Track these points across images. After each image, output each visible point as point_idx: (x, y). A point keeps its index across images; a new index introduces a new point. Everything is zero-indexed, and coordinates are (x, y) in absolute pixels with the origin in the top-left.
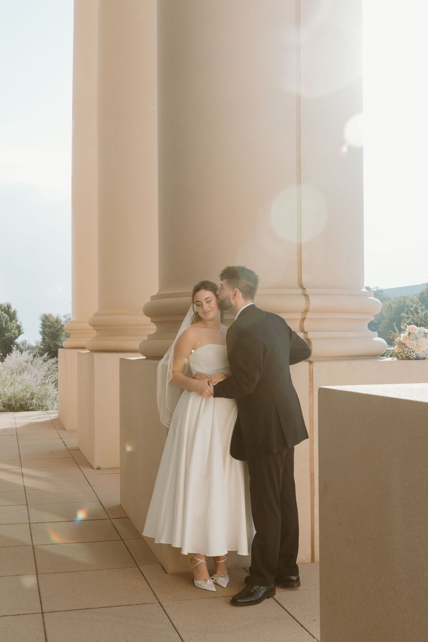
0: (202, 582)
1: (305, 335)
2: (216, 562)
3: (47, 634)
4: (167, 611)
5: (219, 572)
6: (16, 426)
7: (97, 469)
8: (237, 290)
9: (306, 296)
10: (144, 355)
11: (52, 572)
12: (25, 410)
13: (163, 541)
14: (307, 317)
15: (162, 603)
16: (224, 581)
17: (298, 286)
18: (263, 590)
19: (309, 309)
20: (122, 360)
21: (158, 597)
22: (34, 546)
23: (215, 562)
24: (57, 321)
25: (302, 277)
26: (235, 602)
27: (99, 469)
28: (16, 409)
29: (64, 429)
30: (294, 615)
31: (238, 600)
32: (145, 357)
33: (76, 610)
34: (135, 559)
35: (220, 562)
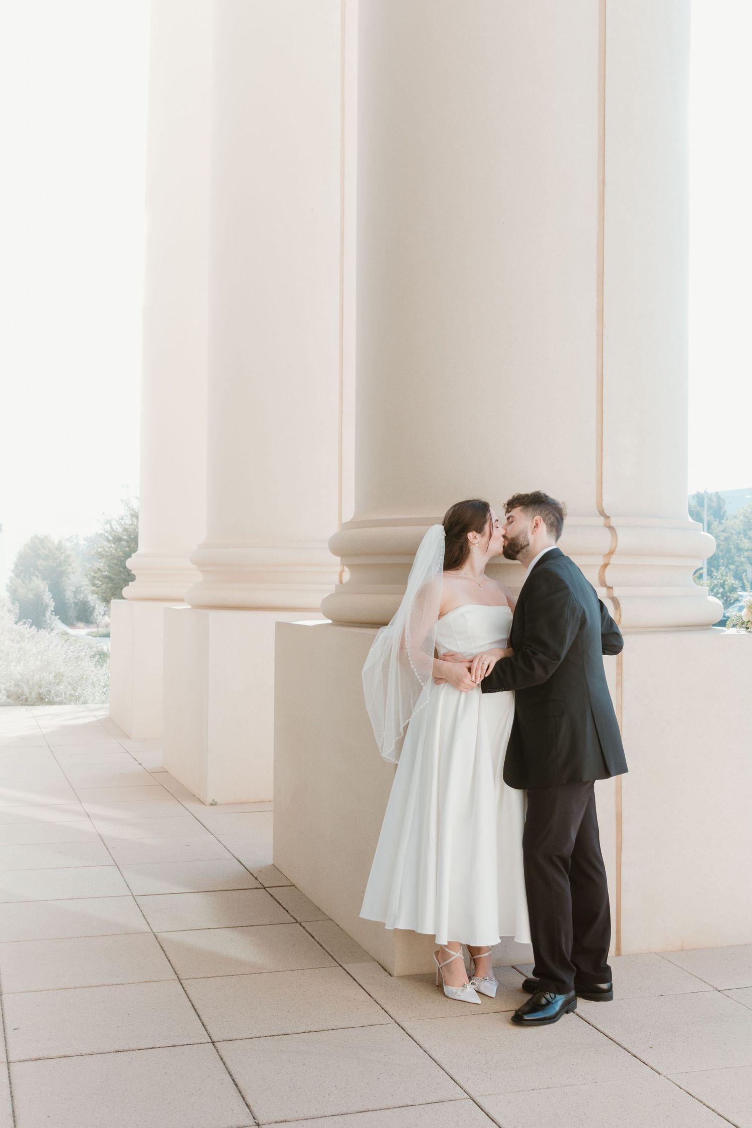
0: (457, 988)
1: (608, 591)
2: (475, 957)
3: (235, 1076)
4: (413, 1035)
5: (481, 972)
6: (42, 732)
7: (212, 804)
8: (540, 519)
9: (611, 528)
10: (328, 617)
11: (203, 976)
12: (47, 702)
13: (402, 925)
14: (611, 563)
15: (402, 1024)
16: (490, 988)
17: (598, 513)
18: (561, 999)
19: (616, 550)
20: (279, 625)
21: (391, 1013)
22: (155, 934)
23: (472, 956)
24: (59, 548)
25: (603, 498)
26: (518, 1019)
27: (215, 805)
28: (31, 702)
29: (129, 738)
30: (617, 1039)
31: (525, 1016)
32: (330, 621)
33: (266, 1036)
34: (331, 953)
35: (482, 956)
